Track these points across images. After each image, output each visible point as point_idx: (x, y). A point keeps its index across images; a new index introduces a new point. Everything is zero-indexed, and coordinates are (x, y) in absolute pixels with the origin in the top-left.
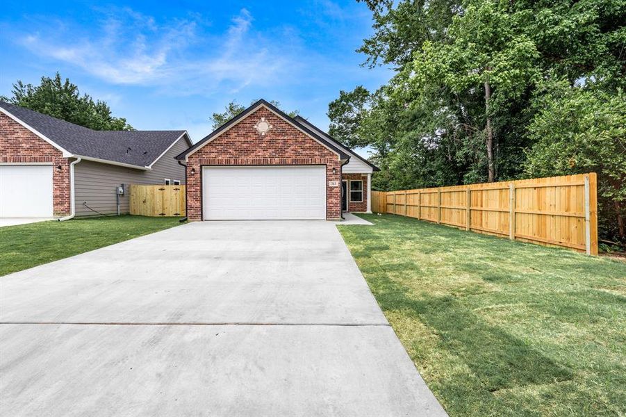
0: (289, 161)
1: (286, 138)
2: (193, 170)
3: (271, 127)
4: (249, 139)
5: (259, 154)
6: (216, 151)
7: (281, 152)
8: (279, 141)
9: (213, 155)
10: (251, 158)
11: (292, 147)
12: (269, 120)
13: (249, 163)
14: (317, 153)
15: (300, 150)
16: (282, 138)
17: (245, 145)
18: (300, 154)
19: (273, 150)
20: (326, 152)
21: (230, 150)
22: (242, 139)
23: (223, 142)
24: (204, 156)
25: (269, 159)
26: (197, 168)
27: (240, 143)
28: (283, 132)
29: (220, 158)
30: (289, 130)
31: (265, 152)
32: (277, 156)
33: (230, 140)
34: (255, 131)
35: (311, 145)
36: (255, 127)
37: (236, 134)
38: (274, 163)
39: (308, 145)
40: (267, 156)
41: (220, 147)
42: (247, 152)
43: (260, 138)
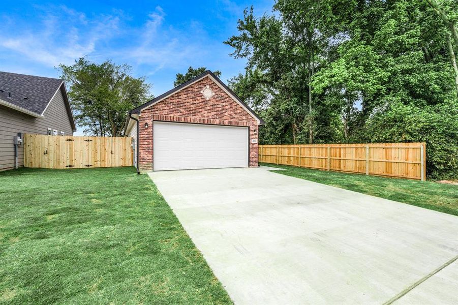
0: (226, 122)
1: (224, 104)
2: (146, 124)
3: (214, 94)
4: (197, 102)
5: (204, 115)
6: (168, 108)
7: (220, 114)
8: (219, 106)
9: (165, 112)
10: (198, 118)
11: (228, 112)
12: (212, 88)
13: (196, 122)
14: (244, 118)
15: (234, 115)
16: (222, 104)
17: (193, 106)
18: (233, 118)
19: (215, 113)
20: (250, 117)
21: (181, 110)
22: (191, 101)
23: (175, 101)
24: (157, 112)
25: (212, 120)
26: (150, 122)
27: (189, 104)
28: (222, 99)
29: (172, 115)
30: (226, 98)
31: (209, 114)
32: (218, 117)
33: (181, 100)
34: (201, 96)
35: (240, 111)
36: (202, 92)
37: (186, 96)
38: (216, 123)
39: (239, 111)
40: (210, 117)
41: (172, 106)
42: (194, 112)
43: (205, 102)
